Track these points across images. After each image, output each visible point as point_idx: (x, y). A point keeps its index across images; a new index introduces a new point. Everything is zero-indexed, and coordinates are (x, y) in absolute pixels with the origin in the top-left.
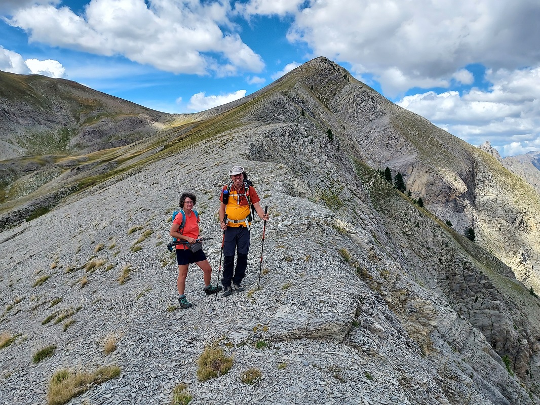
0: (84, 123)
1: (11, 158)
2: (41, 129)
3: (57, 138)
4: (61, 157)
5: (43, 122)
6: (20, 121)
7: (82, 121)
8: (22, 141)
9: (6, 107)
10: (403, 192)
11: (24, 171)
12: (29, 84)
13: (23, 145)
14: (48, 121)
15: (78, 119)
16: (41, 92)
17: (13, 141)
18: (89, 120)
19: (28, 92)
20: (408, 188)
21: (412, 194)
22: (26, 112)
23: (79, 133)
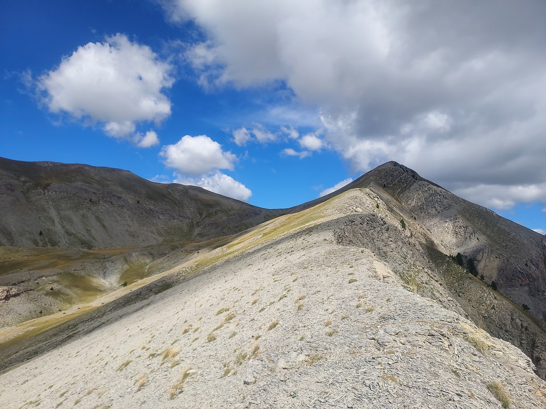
0: (206, 217)
1: (151, 244)
2: (175, 222)
3: (185, 229)
4: (186, 244)
5: (176, 217)
6: (161, 217)
7: (204, 216)
8: (160, 232)
9: (152, 207)
10: (476, 276)
11: (159, 255)
12: (169, 190)
13: (160, 235)
14: (180, 216)
15: (201, 214)
16: (177, 196)
17: (155, 231)
18: (209, 215)
19: (168, 196)
20: (480, 272)
21: (485, 278)
22: (165, 210)
23: (201, 225)
